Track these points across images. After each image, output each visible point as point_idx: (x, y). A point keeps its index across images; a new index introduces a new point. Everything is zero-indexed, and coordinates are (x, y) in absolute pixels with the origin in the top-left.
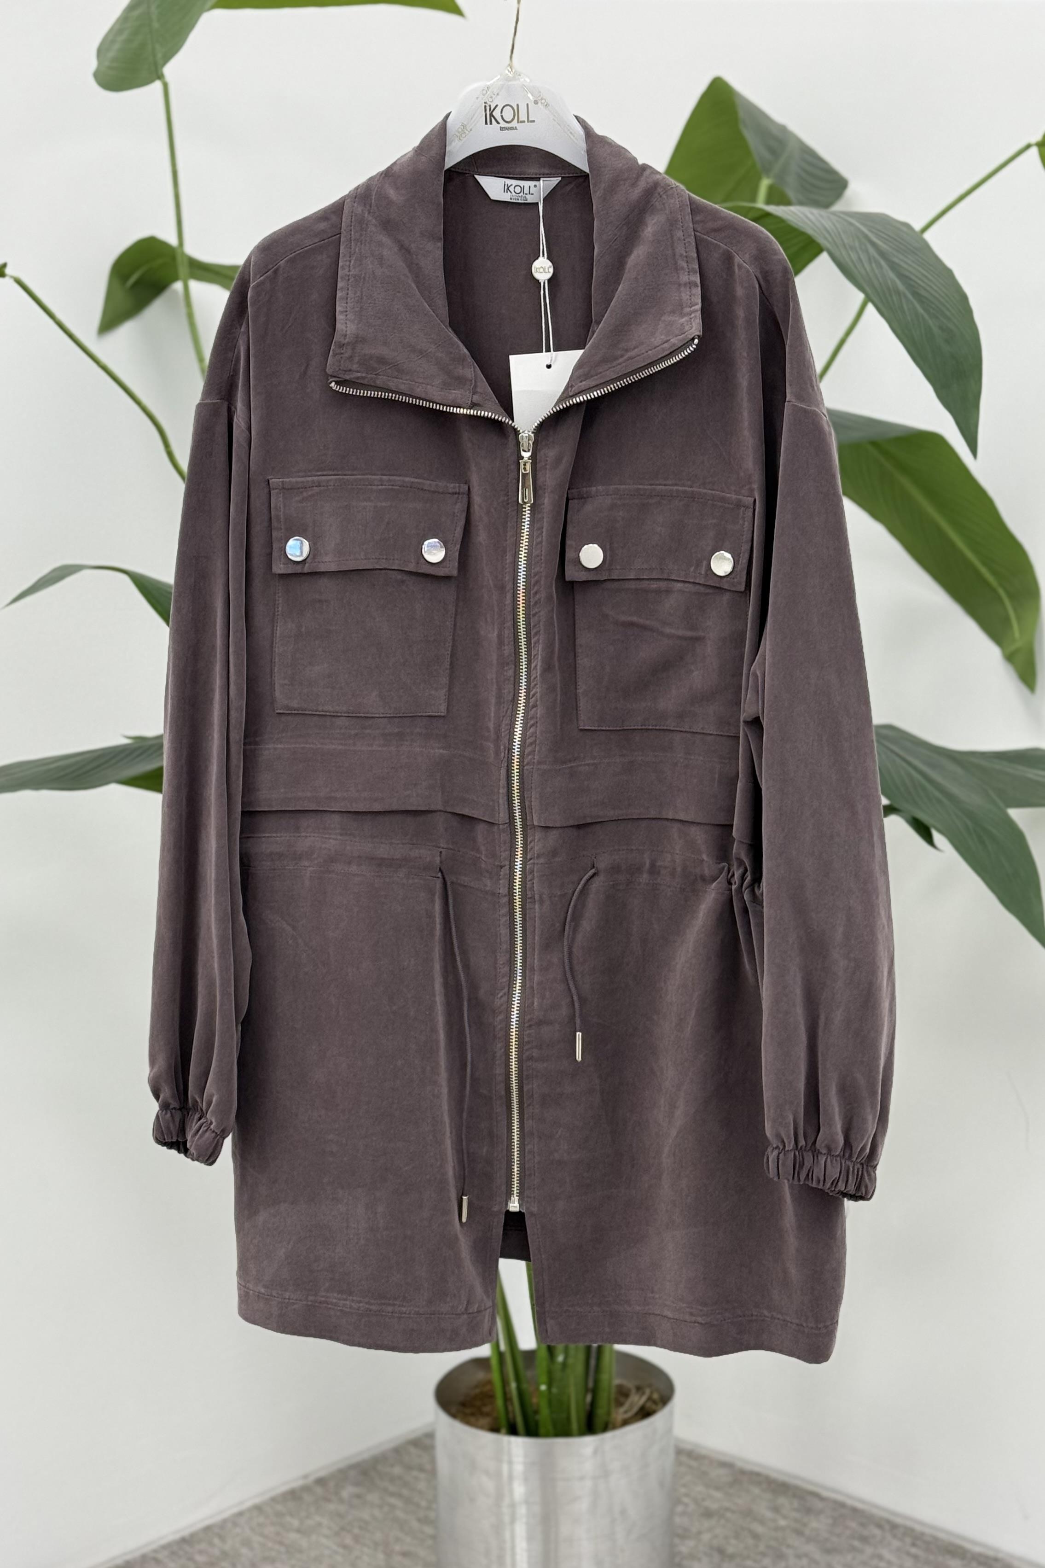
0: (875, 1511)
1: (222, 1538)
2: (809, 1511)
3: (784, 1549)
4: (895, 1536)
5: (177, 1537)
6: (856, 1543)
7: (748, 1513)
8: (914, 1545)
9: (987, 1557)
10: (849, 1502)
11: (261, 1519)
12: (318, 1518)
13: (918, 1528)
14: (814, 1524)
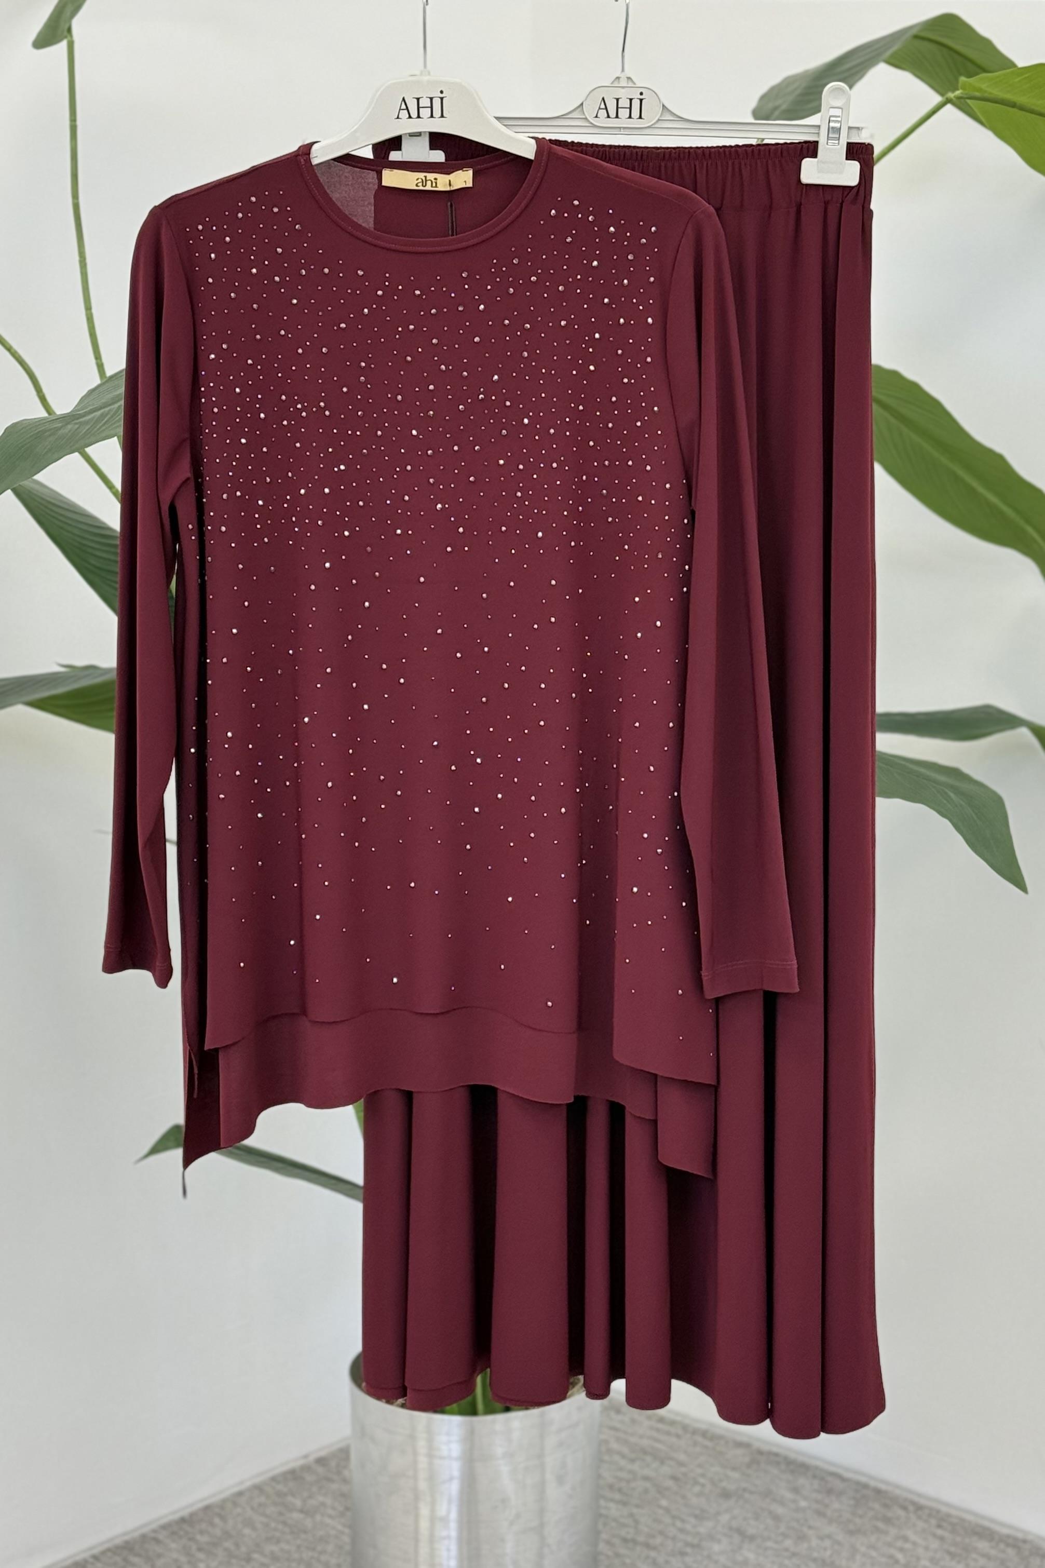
0: (898, 1492)
1: (223, 1518)
2: (830, 1492)
3: (805, 1529)
4: (919, 1518)
5: (176, 1516)
6: (880, 1525)
7: (767, 1494)
8: (939, 1526)
9: (1016, 1539)
10: (872, 1483)
11: (262, 1499)
12: (321, 1499)
13: (944, 1509)
14: (836, 1505)
